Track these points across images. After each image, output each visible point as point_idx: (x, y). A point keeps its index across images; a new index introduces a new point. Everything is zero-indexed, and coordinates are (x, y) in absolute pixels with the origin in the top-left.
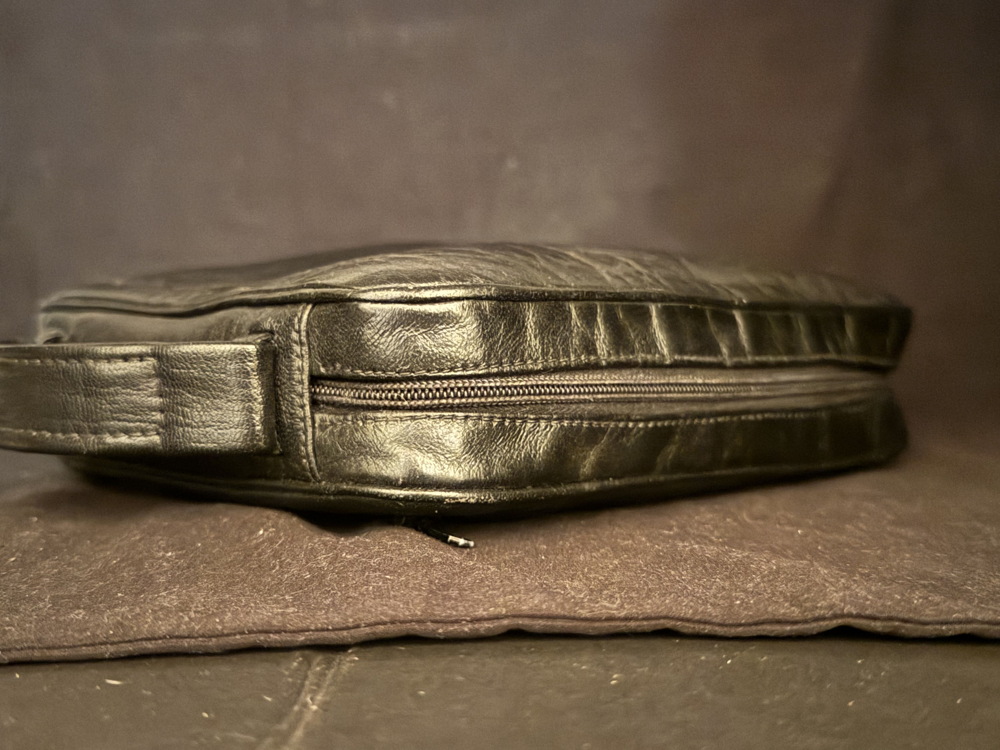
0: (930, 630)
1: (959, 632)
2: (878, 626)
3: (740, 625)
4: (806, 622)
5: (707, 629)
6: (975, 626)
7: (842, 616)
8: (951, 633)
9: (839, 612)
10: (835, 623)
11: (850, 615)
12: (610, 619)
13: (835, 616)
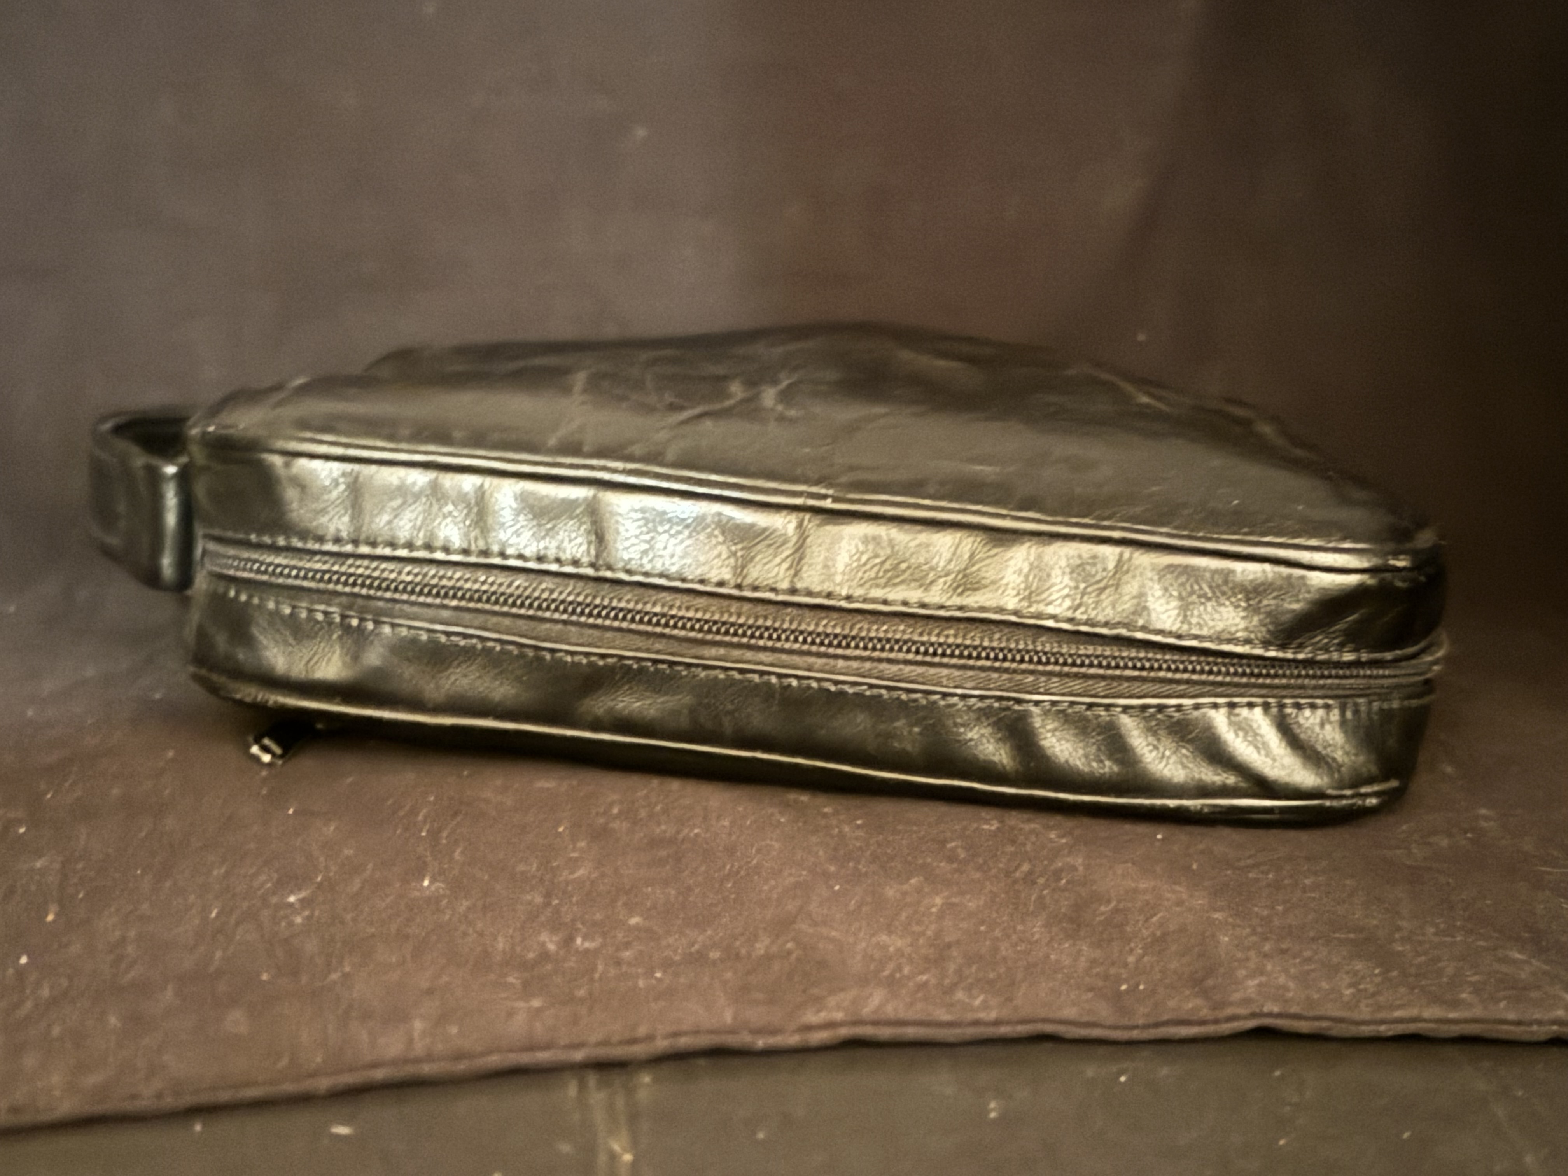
0: (1366, 1030)
1: (1400, 1033)
2: (1304, 1026)
3: (1136, 1027)
4: (1216, 1022)
5: (1096, 1033)
6: (1420, 1025)
7: (1262, 1015)
8: (1390, 1033)
9: (1258, 1011)
10: (1251, 1024)
11: (1270, 1015)
12: (976, 1023)
13: (1254, 1015)
